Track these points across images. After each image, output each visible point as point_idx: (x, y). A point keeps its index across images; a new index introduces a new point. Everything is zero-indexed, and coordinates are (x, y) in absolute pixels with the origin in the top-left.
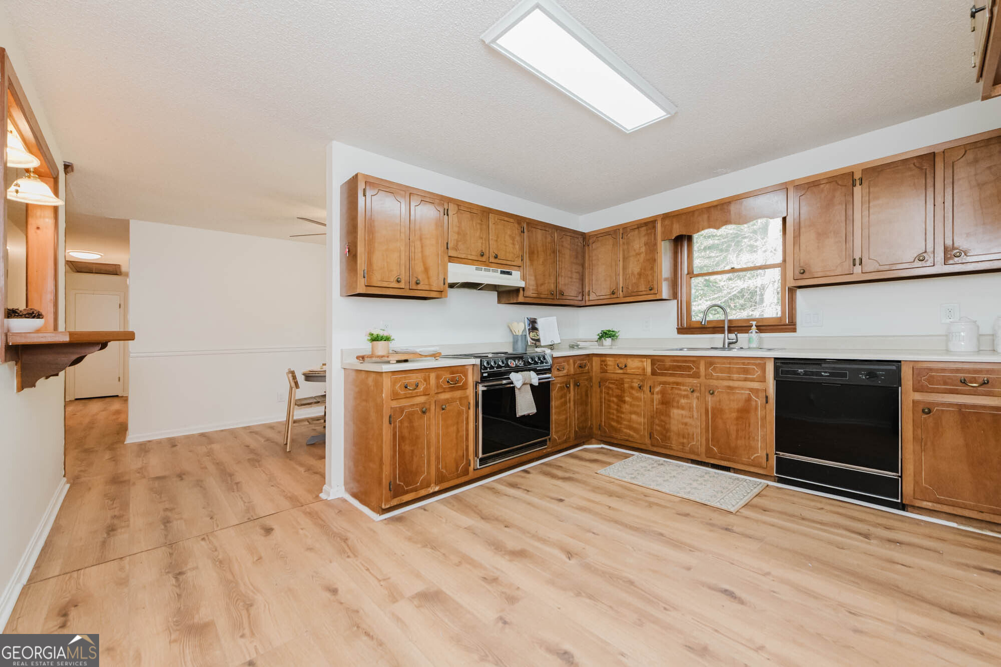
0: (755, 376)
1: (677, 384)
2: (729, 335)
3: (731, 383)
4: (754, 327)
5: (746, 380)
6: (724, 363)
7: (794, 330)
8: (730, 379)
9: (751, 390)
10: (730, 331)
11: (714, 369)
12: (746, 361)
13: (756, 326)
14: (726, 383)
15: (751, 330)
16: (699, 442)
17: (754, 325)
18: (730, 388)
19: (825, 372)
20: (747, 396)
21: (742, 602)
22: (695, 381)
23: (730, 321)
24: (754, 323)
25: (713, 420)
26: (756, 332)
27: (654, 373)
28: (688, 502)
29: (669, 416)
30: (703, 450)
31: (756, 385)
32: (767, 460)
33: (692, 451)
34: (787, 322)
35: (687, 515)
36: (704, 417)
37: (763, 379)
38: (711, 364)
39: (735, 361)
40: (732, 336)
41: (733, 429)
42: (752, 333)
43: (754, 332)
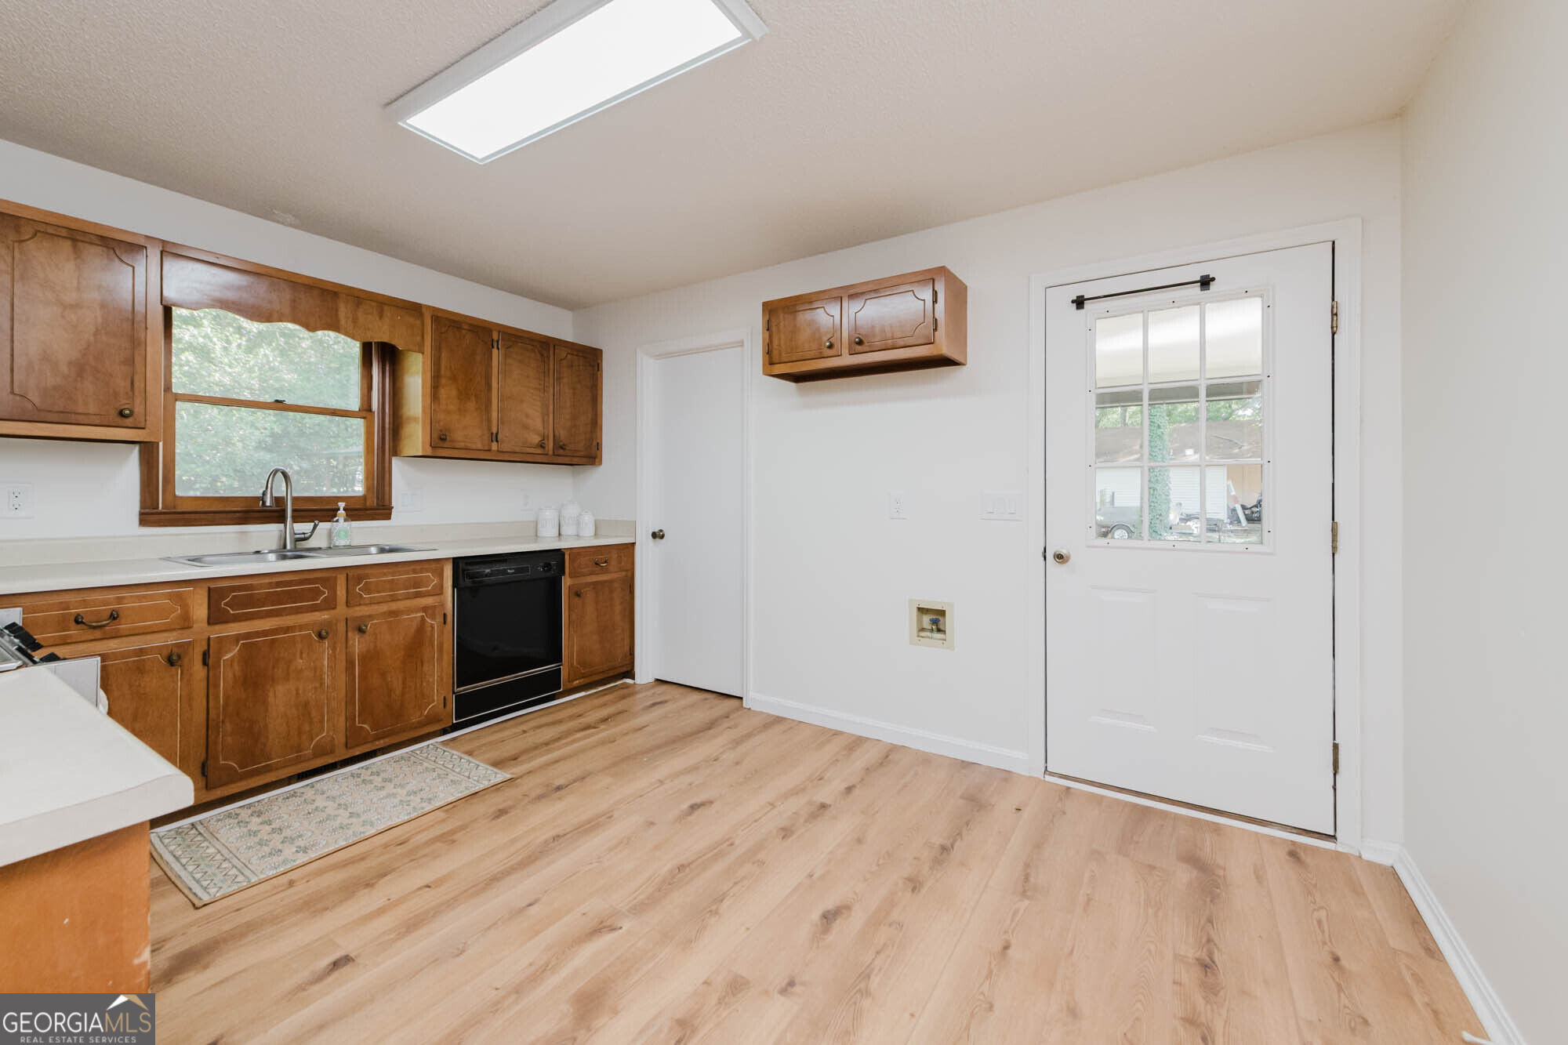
0: (430, 588)
1: (287, 630)
2: (295, 525)
3: (394, 606)
4: (341, 512)
5: (418, 595)
6: (385, 575)
7: (388, 517)
8: (394, 599)
9: (425, 609)
10: (295, 520)
11: (367, 589)
12: (418, 567)
13: (344, 509)
14: (384, 608)
15: (335, 516)
16: (332, 730)
17: (342, 509)
18: (393, 613)
19: (510, 569)
20: (419, 619)
21: (711, 802)
22: (325, 616)
23: (295, 499)
24: (342, 505)
25: (364, 677)
26: (345, 520)
27: (216, 617)
28: (454, 806)
29: (265, 703)
30: (340, 739)
31: (429, 601)
32: (445, 706)
33: (320, 751)
34: (375, 504)
35: (502, 812)
36: (342, 678)
37: (439, 591)
38: (359, 579)
39: (400, 569)
40: (304, 527)
41: (396, 681)
42: (337, 521)
43: (341, 520)
